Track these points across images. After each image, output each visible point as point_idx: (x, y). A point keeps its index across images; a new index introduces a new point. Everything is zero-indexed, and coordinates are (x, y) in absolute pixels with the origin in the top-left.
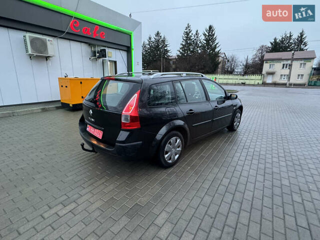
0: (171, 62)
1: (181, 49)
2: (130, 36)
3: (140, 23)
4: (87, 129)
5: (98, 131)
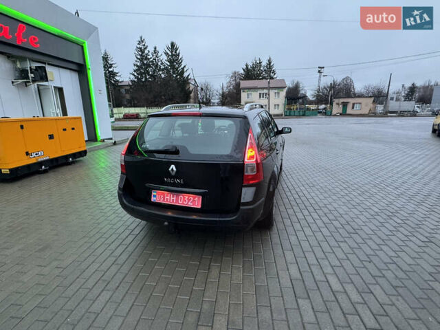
0: (123, 91)
1: (135, 71)
2: (82, 47)
3: (97, 28)
4: (153, 199)
5: (187, 197)
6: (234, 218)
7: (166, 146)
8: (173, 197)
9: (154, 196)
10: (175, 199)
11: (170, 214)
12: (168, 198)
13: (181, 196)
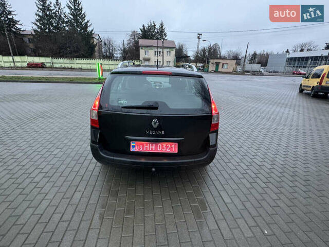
4: (132, 149)
5: (165, 145)
6: (205, 157)
7: (145, 102)
8: (152, 146)
9: (133, 146)
10: (154, 147)
11: (143, 160)
12: (148, 147)
13: (160, 145)
